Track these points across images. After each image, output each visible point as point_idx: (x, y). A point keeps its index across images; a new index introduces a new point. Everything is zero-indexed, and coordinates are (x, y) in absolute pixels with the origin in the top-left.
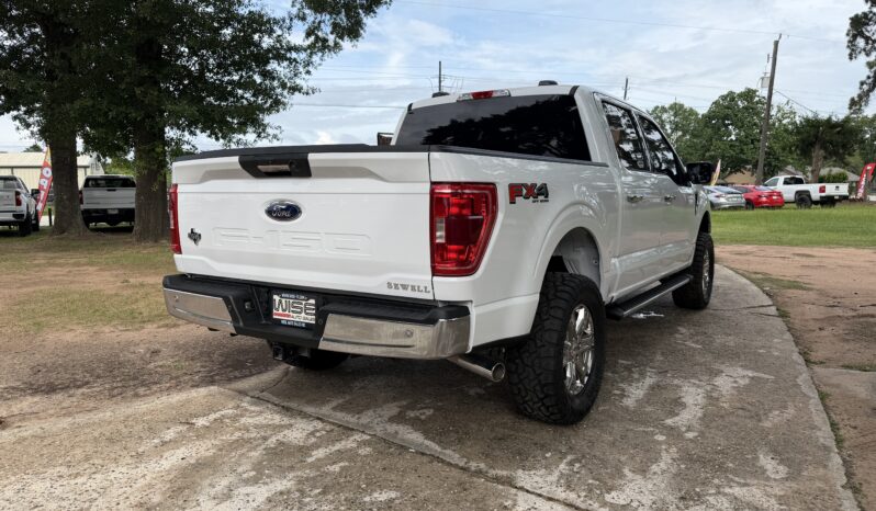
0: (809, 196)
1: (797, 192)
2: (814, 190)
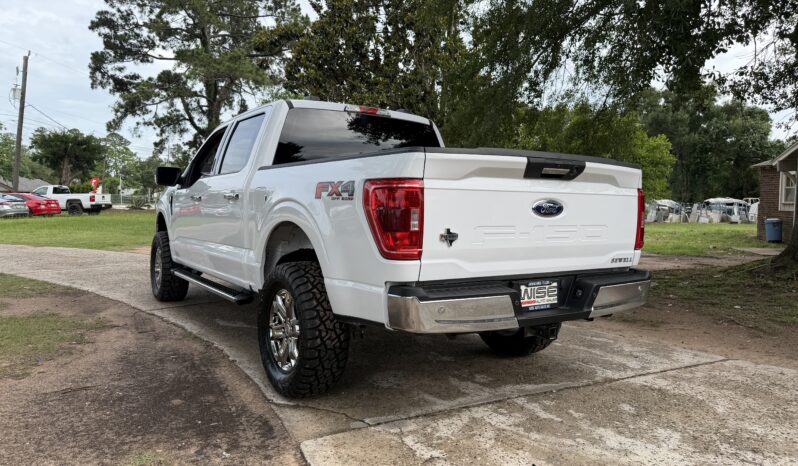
0: (81, 204)
1: (68, 201)
2: (85, 199)
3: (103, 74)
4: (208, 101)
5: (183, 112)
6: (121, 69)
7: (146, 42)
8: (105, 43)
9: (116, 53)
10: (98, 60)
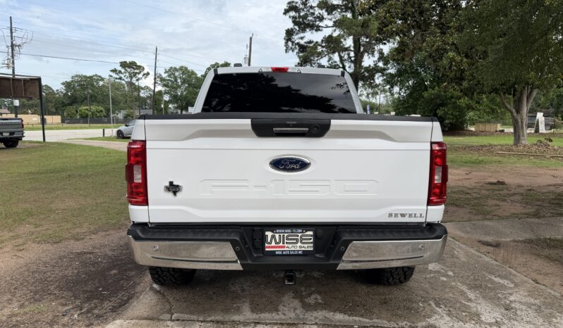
3: (293, 42)
4: (355, 53)
5: (338, 63)
6: (302, 38)
7: (318, 17)
8: (293, 22)
9: (299, 27)
10: (289, 33)
